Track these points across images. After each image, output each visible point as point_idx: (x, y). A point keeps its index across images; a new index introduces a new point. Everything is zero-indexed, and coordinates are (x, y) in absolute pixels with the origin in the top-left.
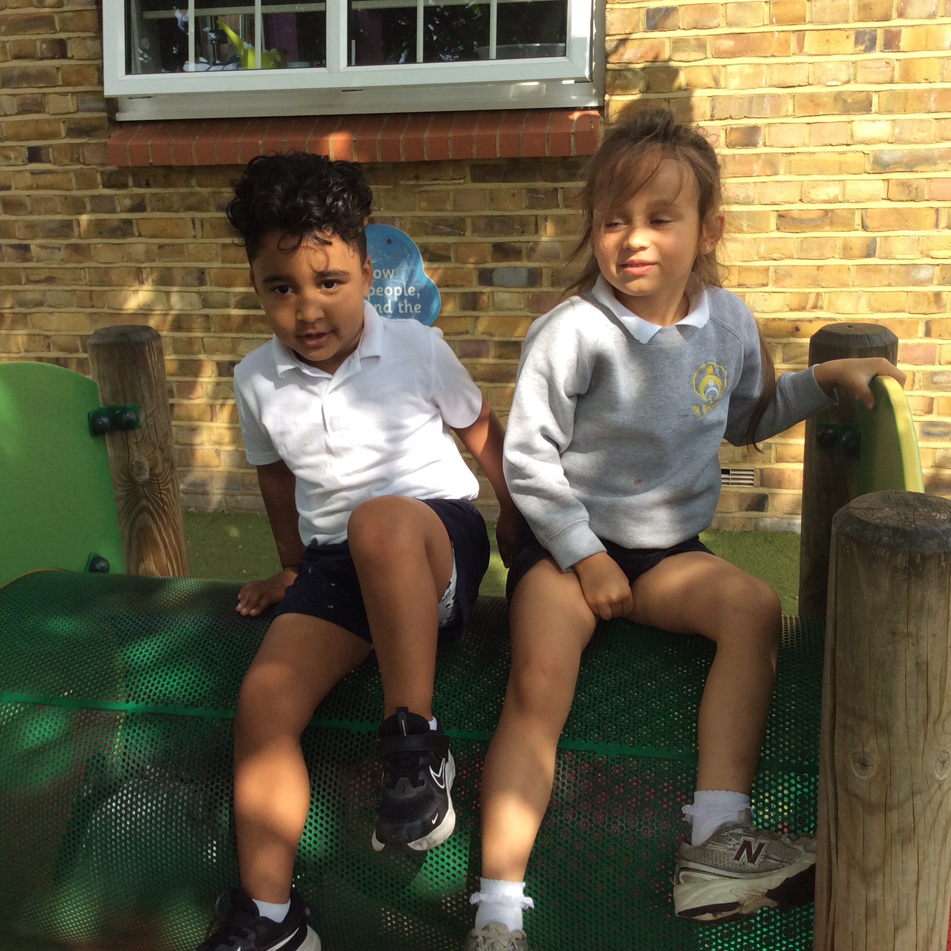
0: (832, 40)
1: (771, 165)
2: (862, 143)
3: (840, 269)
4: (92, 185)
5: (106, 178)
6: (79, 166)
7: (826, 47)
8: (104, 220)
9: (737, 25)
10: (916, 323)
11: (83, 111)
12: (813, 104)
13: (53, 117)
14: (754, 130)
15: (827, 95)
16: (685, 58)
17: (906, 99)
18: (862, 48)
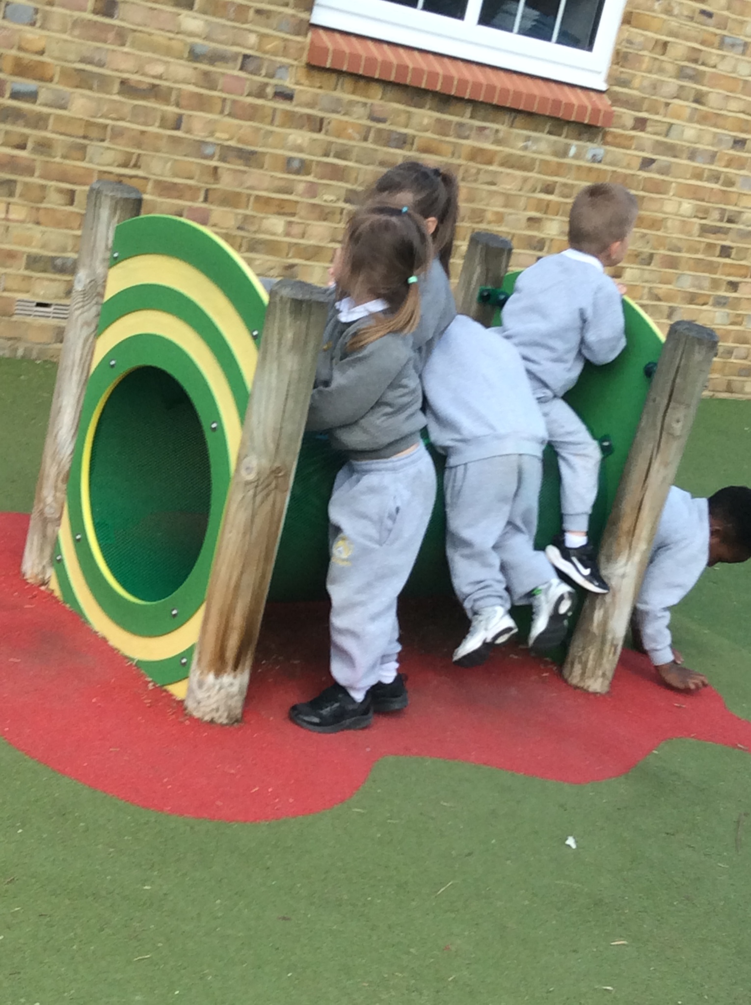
1: (121, 36)
2: (184, 33)
3: (158, 136)
10: (199, 189)
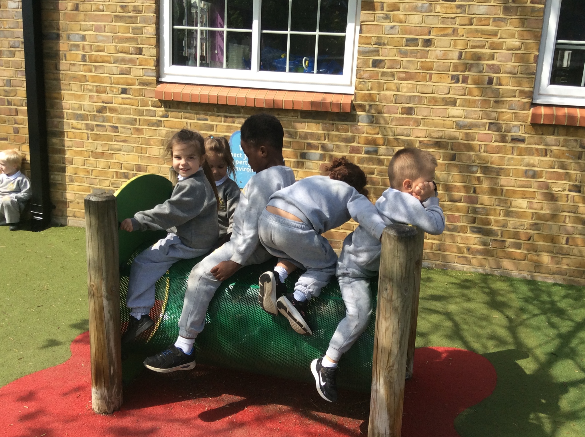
0: (442, 78)
1: (418, 123)
2: (452, 117)
3: (442, 164)
4: (146, 105)
5: (153, 103)
6: (142, 97)
7: (440, 80)
8: (150, 119)
9: (407, 68)
11: (146, 76)
12: (434, 101)
13: (134, 77)
14: (411, 108)
15: (440, 98)
16: (386, 79)
17: (469, 102)
18: (454, 81)
